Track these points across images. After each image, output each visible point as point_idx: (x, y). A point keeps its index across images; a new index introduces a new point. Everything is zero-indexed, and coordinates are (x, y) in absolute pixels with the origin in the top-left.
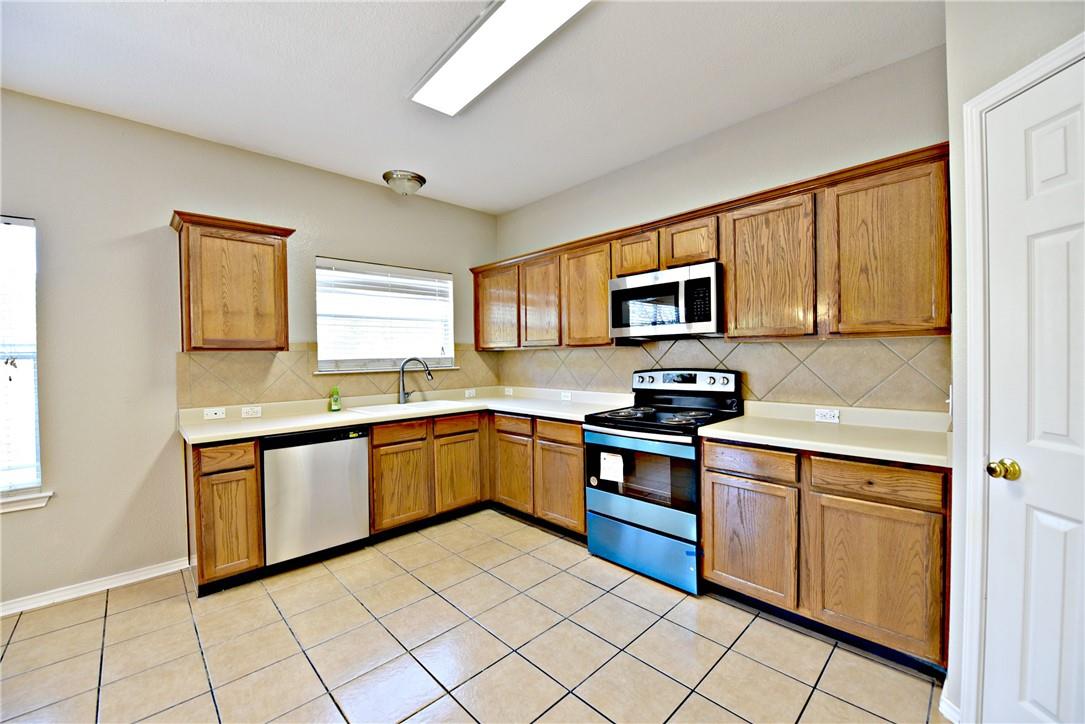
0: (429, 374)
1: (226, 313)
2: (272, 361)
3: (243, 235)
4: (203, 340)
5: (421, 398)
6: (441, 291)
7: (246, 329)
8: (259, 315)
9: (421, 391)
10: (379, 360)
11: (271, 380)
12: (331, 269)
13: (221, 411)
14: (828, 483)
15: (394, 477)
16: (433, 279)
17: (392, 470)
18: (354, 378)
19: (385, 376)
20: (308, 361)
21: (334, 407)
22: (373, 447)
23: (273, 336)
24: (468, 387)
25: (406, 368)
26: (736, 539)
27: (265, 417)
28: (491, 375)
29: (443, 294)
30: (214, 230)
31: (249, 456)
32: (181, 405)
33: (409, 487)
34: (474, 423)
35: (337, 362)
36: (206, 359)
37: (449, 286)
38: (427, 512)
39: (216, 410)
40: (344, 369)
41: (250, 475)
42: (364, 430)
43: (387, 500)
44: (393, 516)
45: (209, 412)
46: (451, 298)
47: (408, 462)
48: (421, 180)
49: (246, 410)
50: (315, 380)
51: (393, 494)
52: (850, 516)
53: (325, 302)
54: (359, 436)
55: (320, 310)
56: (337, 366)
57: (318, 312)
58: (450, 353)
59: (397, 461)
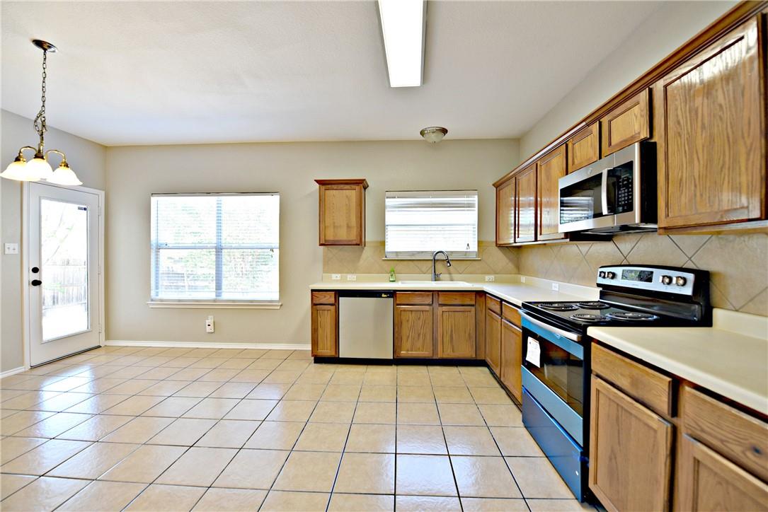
0: (448, 262)
1: (334, 227)
2: (362, 251)
3: (342, 186)
4: (325, 240)
5: (449, 279)
6: (469, 204)
7: (343, 235)
8: (349, 227)
9: (450, 274)
10: (422, 252)
11: (361, 262)
12: (395, 198)
13: (339, 275)
14: (703, 431)
15: (409, 326)
16: (462, 196)
17: (408, 321)
18: (405, 262)
19: (424, 262)
20: (380, 251)
21: (391, 279)
22: (396, 304)
23: (355, 238)
24: (489, 273)
25: (437, 258)
26: (613, 461)
27: (358, 281)
28: (511, 266)
29: (470, 206)
30: (330, 186)
31: (330, 298)
32: (324, 272)
33: (419, 335)
34: (471, 300)
35: (397, 253)
36: (334, 250)
37: (475, 199)
38: (431, 355)
39: (337, 275)
40: (400, 258)
41: (333, 308)
42: (392, 294)
43: (404, 339)
44: (408, 351)
45: (334, 276)
46: (476, 209)
47: (419, 319)
48: (444, 131)
49: (350, 277)
50: (383, 262)
51: (408, 337)
52: (731, 489)
53: (390, 217)
54: (388, 297)
55: (388, 221)
56: (397, 255)
57: (386, 224)
58: (474, 248)
59: (412, 317)
